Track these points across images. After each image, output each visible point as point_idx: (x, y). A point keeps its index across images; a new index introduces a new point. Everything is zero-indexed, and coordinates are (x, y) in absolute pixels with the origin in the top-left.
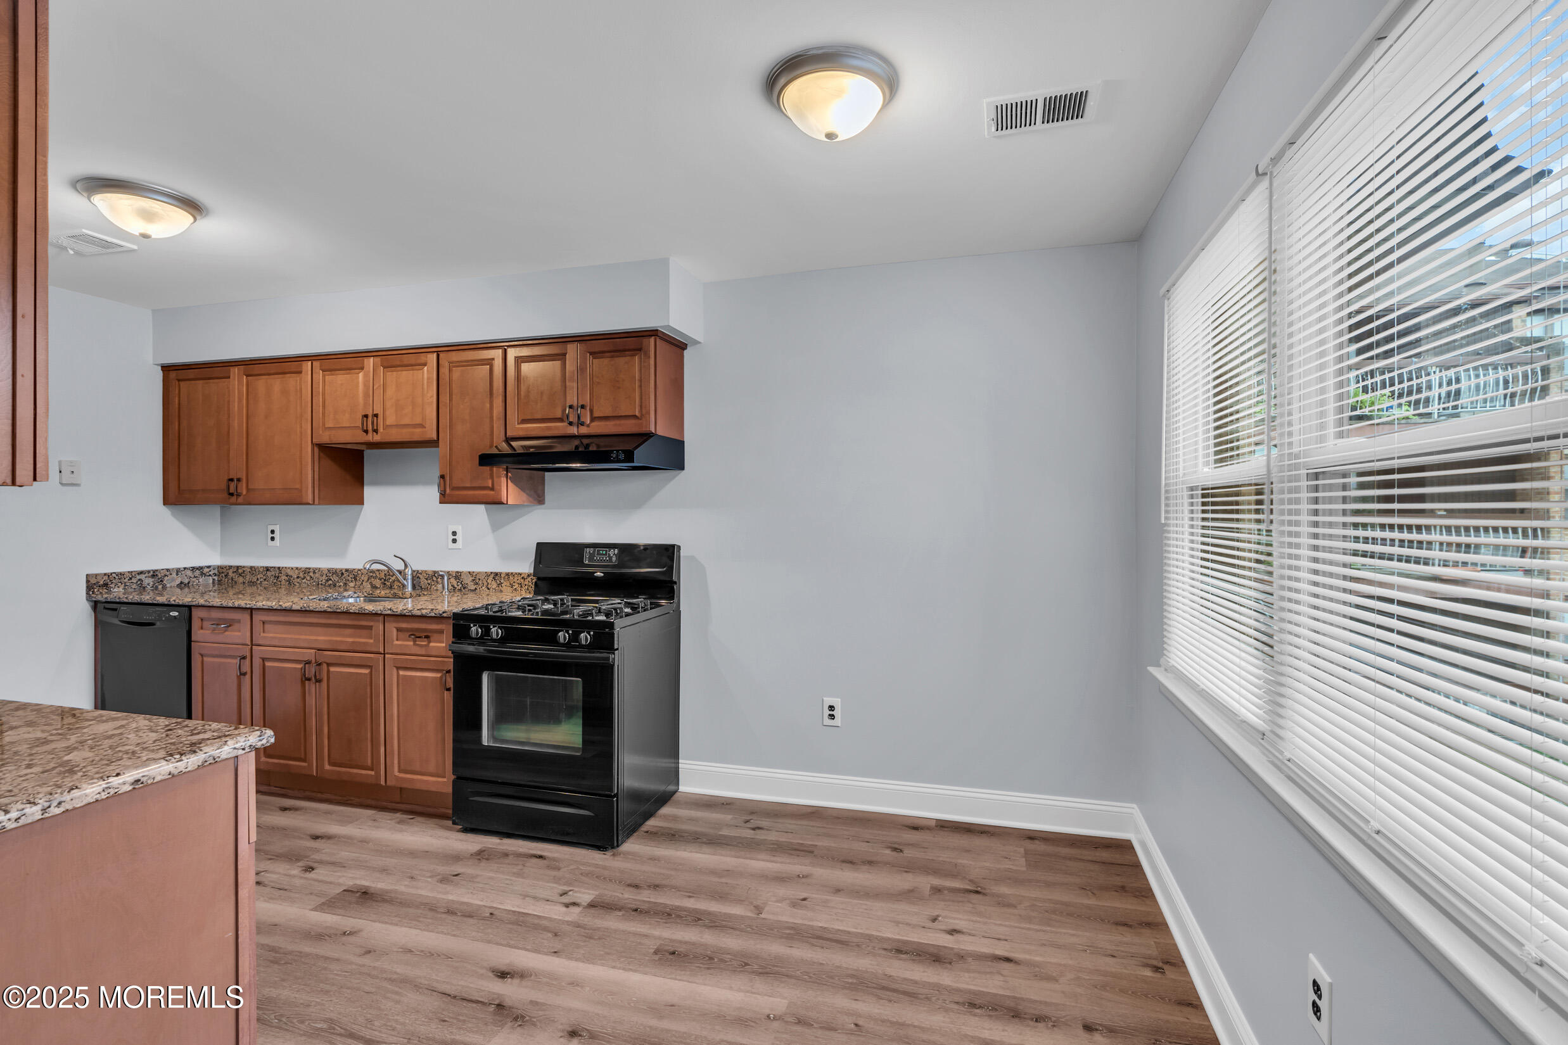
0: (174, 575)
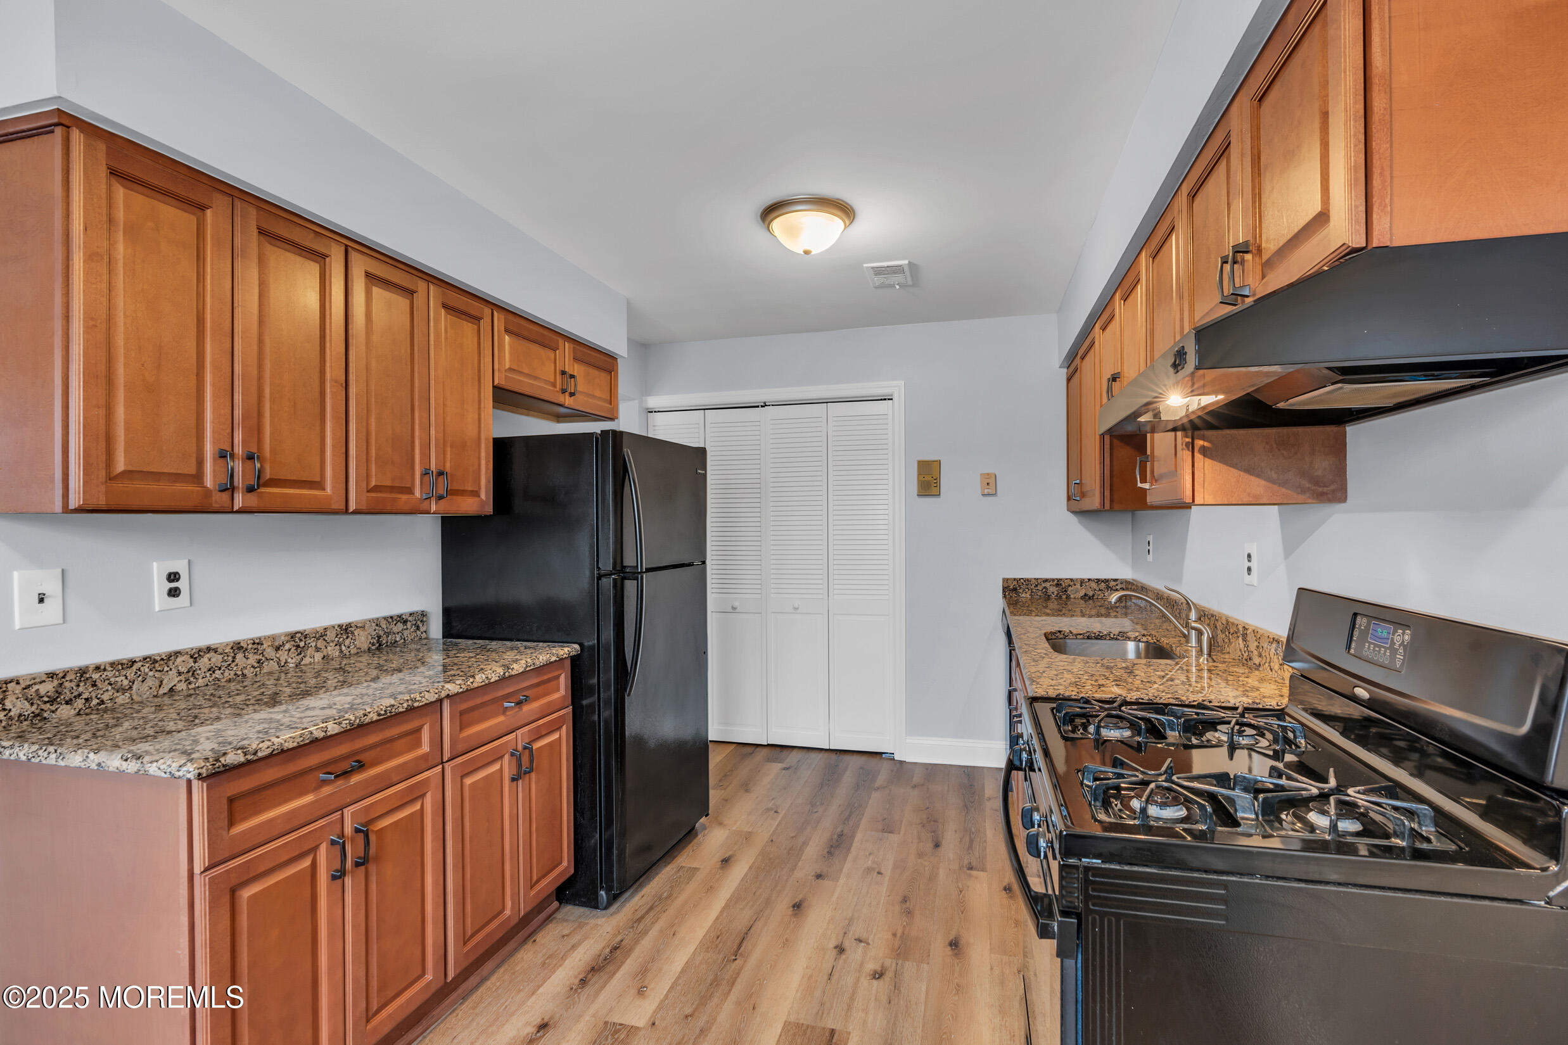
0: (1078, 586)
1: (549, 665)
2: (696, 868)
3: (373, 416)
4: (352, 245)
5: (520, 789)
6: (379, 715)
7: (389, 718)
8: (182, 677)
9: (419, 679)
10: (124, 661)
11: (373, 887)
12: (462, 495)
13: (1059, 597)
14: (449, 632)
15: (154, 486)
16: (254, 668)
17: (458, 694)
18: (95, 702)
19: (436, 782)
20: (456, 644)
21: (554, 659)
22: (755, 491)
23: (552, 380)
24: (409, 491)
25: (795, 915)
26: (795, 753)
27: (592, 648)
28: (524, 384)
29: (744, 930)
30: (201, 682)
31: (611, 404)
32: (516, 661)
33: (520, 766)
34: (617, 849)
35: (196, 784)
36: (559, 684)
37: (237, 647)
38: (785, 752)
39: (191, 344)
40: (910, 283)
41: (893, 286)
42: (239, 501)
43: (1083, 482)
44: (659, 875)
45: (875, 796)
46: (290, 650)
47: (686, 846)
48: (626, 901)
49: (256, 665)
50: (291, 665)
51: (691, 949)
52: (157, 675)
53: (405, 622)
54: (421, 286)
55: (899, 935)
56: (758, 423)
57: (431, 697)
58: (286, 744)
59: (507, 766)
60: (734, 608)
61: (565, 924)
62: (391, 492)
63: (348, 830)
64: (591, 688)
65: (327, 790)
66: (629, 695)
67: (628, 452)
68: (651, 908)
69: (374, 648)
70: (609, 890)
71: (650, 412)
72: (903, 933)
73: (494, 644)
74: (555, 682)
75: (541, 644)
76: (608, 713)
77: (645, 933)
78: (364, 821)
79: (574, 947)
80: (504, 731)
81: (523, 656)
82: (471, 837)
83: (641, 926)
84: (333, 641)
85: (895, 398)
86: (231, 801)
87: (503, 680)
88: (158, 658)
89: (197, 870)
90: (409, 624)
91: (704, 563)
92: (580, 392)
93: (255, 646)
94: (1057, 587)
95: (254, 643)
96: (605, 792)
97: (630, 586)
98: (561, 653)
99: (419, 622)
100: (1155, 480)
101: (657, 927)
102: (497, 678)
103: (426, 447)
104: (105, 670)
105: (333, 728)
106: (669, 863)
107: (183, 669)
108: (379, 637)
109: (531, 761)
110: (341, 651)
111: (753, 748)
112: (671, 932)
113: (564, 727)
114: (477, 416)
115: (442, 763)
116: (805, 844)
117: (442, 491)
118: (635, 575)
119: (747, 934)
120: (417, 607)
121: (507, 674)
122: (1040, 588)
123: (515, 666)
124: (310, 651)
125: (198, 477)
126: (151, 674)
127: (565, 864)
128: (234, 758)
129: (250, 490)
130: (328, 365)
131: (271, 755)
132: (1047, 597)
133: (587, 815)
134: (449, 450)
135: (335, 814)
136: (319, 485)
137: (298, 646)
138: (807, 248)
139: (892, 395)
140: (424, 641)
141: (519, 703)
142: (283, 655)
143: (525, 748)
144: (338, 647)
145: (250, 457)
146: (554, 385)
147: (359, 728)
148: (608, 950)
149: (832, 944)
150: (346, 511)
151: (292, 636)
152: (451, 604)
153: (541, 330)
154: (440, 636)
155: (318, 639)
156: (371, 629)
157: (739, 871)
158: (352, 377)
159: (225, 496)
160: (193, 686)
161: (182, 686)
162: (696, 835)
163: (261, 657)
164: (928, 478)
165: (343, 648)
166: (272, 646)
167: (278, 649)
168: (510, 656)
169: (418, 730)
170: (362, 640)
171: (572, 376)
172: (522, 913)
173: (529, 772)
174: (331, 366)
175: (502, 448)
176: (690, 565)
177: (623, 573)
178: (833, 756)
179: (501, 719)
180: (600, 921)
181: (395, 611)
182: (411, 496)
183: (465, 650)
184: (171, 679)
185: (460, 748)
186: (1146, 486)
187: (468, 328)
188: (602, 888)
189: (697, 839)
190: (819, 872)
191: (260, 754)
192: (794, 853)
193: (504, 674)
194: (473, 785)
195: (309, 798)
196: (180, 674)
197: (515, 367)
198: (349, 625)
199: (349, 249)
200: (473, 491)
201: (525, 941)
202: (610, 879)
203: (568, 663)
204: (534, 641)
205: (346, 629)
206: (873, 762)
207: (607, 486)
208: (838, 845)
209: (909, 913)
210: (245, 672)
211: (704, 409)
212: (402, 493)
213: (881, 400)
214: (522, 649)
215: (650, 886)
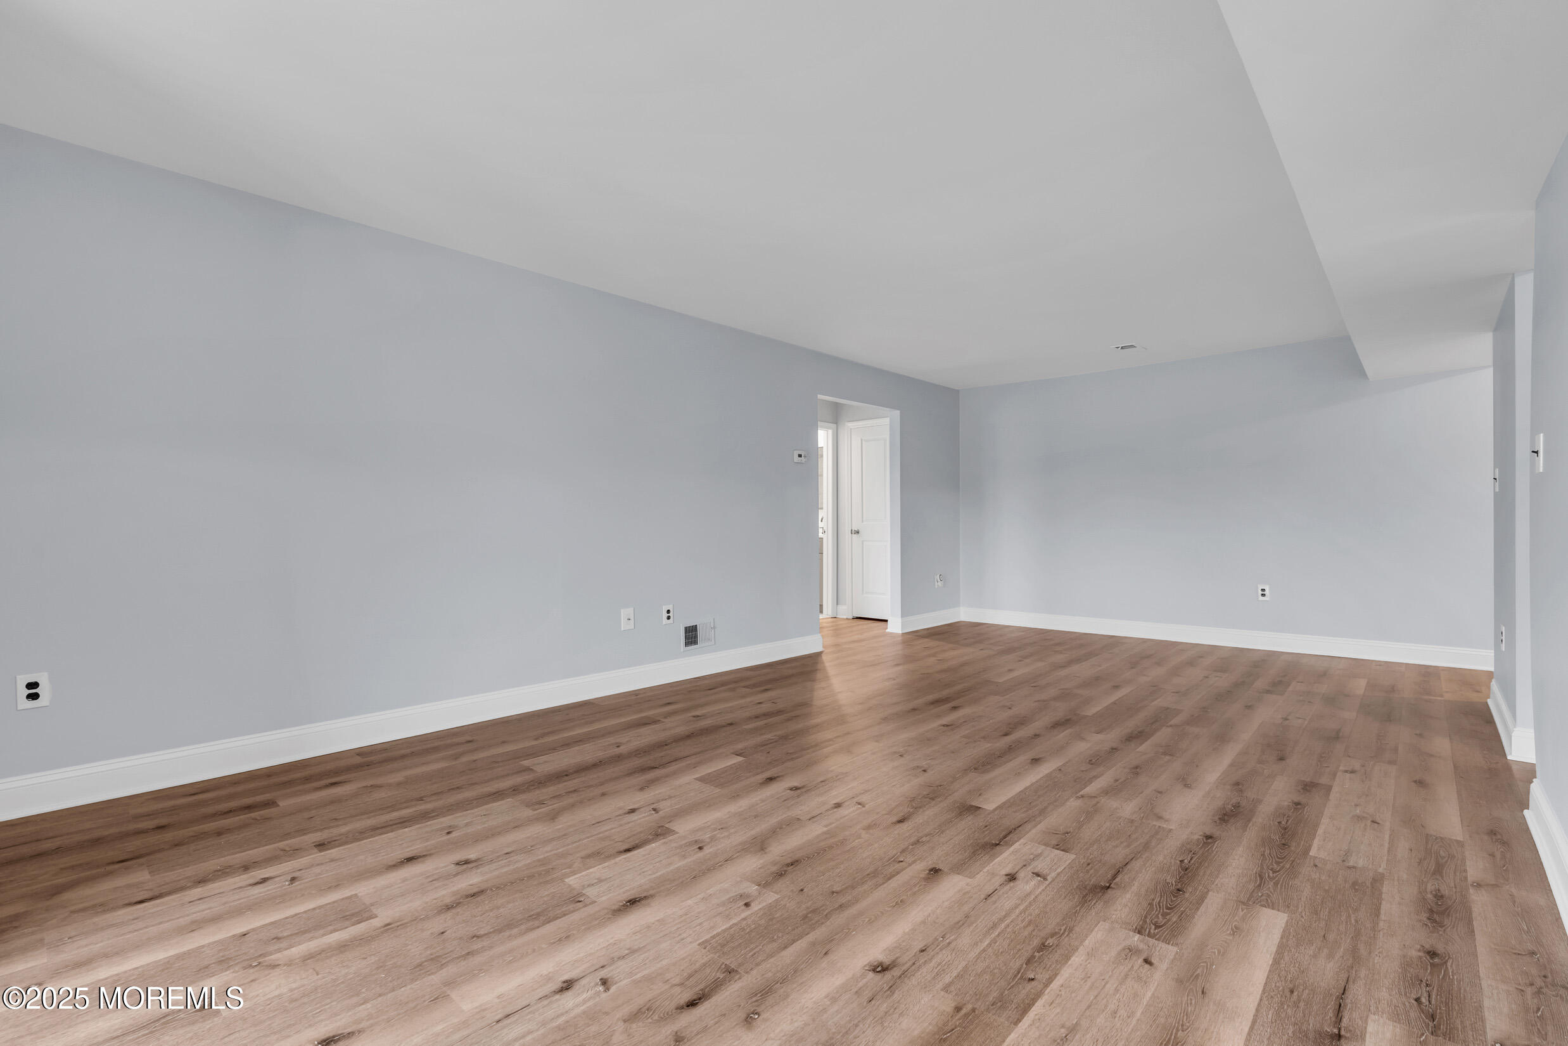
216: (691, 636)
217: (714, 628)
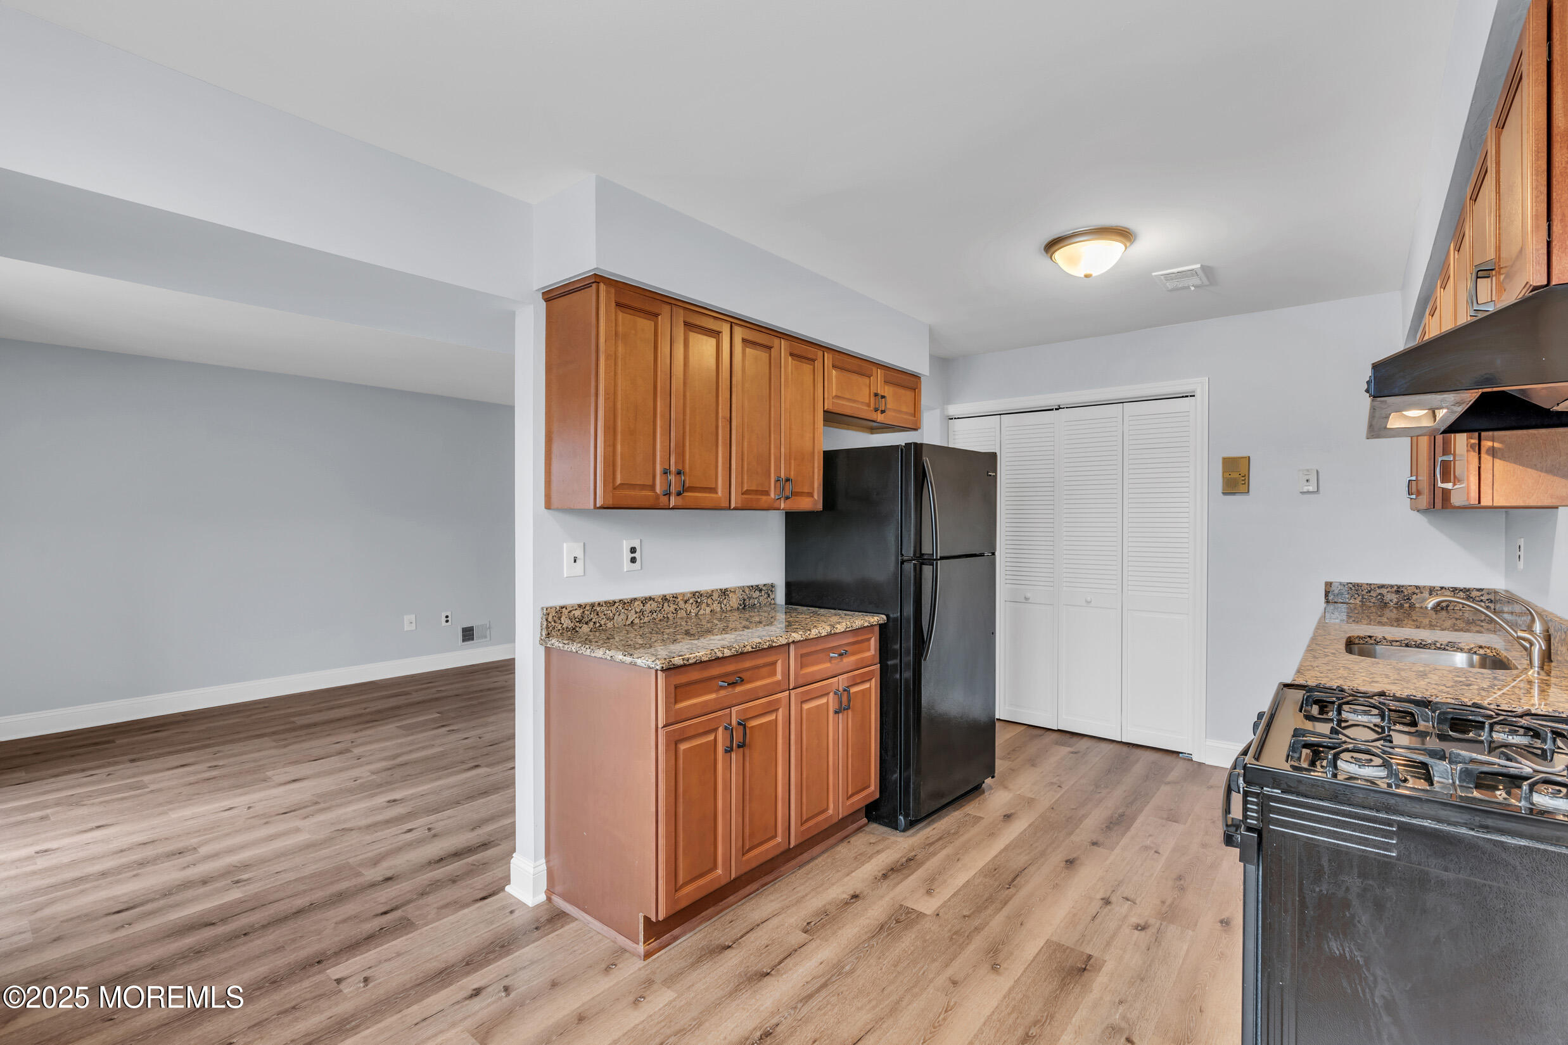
0: (1426, 594)
1: (863, 628)
2: (981, 817)
3: (746, 440)
4: (736, 321)
5: (840, 721)
6: (752, 648)
7: (758, 651)
8: (637, 615)
9: (775, 628)
10: (611, 602)
11: (747, 764)
12: (801, 496)
13: (1399, 606)
14: (790, 600)
15: (632, 493)
16: (674, 614)
17: (799, 641)
18: (598, 625)
19: (785, 702)
20: (796, 609)
21: (866, 624)
22: (1049, 489)
23: (867, 401)
24: (767, 493)
25: (1067, 868)
26: (1085, 740)
27: (895, 619)
28: (846, 407)
29: (1019, 869)
30: (646, 619)
31: (915, 417)
32: (839, 623)
33: (841, 703)
34: (914, 783)
35: (659, 672)
36: (870, 644)
37: (665, 598)
38: (1075, 739)
39: (651, 404)
40: (1206, 282)
41: (1188, 287)
42: (673, 501)
43: (1419, 478)
44: (949, 817)
45: (1165, 789)
46: (692, 603)
47: (973, 800)
48: (920, 829)
49: (674, 612)
50: (693, 614)
51: (972, 873)
52: (626, 612)
53: (761, 590)
54: (776, 341)
55: (1167, 903)
56: (1052, 426)
57: (783, 641)
58: (703, 658)
59: (831, 701)
60: (1026, 599)
61: (872, 835)
62: (756, 495)
63: (734, 722)
64: (896, 651)
65: (723, 693)
66: (925, 660)
67: (927, 460)
68: (940, 838)
69: (741, 607)
70: (906, 817)
71: (950, 419)
72: (1173, 903)
73: (822, 611)
74: (866, 643)
75: (857, 613)
76: (908, 674)
77: (934, 854)
78: (742, 718)
79: (878, 852)
80: (830, 674)
81: (844, 620)
82: (806, 749)
83: (932, 849)
84: (717, 600)
85: (1198, 394)
86: (676, 687)
87: (829, 635)
88: (626, 601)
89: (660, 725)
90: (763, 592)
91: (993, 554)
92: (889, 409)
93: (674, 599)
94: (1397, 594)
95: (673, 597)
96: (905, 737)
97: (927, 570)
98: (872, 620)
99: (769, 592)
100: (1456, 480)
101: (944, 853)
102: (826, 634)
103: (778, 460)
104: (602, 606)
105: (727, 653)
106: (958, 809)
107: (638, 610)
108: (744, 600)
109: (849, 701)
110: (721, 608)
111: (1042, 732)
112: (956, 858)
113: (874, 680)
114: (812, 435)
115: (789, 690)
116: (1085, 816)
117: (788, 493)
118: (931, 561)
119: (1021, 872)
120: (768, 581)
121: (833, 631)
122: (1373, 594)
123: (838, 626)
124: (704, 606)
125: (652, 487)
126: (623, 611)
127: (872, 788)
128: (678, 661)
129: (679, 494)
130: (720, 407)
131: (695, 663)
132: (1384, 605)
133: (890, 753)
134: (793, 462)
135: (727, 710)
136: (713, 490)
137: (697, 602)
138: (1088, 272)
139: (1194, 392)
140: (773, 605)
141: (841, 655)
142: (689, 608)
143: (845, 690)
144: (719, 605)
145: (679, 473)
146: (869, 405)
147: (741, 655)
148: (904, 859)
149: (1099, 896)
150: (729, 508)
151: (694, 594)
152: (791, 579)
153: (859, 362)
154: (784, 603)
155: (708, 598)
156: (739, 593)
157: (1018, 827)
158: (734, 414)
159: (666, 498)
160: (642, 621)
161: (637, 621)
162: (983, 792)
163: (677, 607)
164: (1235, 475)
165: (723, 606)
166: (683, 600)
167: (686, 602)
168: (834, 619)
169: (774, 663)
170: (734, 601)
171: (883, 397)
172: (841, 817)
173: (847, 709)
174: (722, 408)
175: (830, 457)
176: (982, 555)
177: (922, 559)
178: (1125, 749)
179: (828, 665)
180: (900, 839)
181: (754, 583)
182: (768, 497)
183: (802, 613)
184: (632, 616)
185: (801, 681)
186: (1449, 486)
187: (807, 368)
188: (901, 814)
189: (984, 795)
190: (1095, 840)
191: (690, 661)
192: (1072, 822)
193: (831, 631)
194: (809, 710)
195: (713, 696)
196: (636, 613)
197: (839, 394)
198: (726, 590)
199: (733, 324)
200: (808, 493)
201: (842, 840)
202: (907, 808)
203: (877, 629)
204: (852, 611)
205: (724, 592)
206: (1168, 759)
207: (910, 489)
208: (1118, 823)
209: (1182, 889)
210: (669, 615)
211: (1000, 414)
212: (762, 495)
213: (1183, 397)
214: (843, 616)
215: (940, 823)
216: (468, 634)
217: (490, 628)
